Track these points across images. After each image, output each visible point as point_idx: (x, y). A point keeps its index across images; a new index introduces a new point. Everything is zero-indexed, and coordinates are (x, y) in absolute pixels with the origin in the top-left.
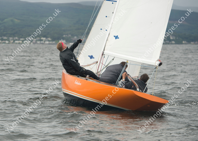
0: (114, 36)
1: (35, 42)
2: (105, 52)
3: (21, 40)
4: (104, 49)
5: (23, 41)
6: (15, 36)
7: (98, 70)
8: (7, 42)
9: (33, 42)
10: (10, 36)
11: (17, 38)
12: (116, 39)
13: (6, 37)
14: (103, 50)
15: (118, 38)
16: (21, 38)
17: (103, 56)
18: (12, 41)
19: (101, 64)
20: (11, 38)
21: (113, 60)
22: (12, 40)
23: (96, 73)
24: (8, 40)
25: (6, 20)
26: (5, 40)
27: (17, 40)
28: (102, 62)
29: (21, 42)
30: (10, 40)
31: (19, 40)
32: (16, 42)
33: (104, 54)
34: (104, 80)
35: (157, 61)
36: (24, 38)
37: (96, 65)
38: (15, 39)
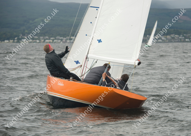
0: (98, 40)
1: (65, 41)
2: (88, 55)
3: (51, 39)
4: (88, 53)
5: (53, 40)
6: (46, 36)
7: (82, 73)
8: (38, 41)
9: (63, 41)
10: (41, 36)
11: (47, 37)
12: (99, 42)
13: (37, 36)
14: (86, 54)
15: (101, 42)
16: (52, 37)
17: (87, 59)
18: (43, 41)
19: (85, 67)
20: (41, 38)
21: (96, 62)
22: (42, 39)
23: (80, 76)
24: (39, 39)
25: (36, 20)
26: (36, 39)
27: (47, 39)
28: (86, 65)
29: (51, 41)
30: (41, 39)
31: (49, 39)
32: (47, 41)
33: (88, 57)
34: (87, 81)
35: (136, 60)
36: (54, 37)
37: (81, 69)
38: (45, 38)
